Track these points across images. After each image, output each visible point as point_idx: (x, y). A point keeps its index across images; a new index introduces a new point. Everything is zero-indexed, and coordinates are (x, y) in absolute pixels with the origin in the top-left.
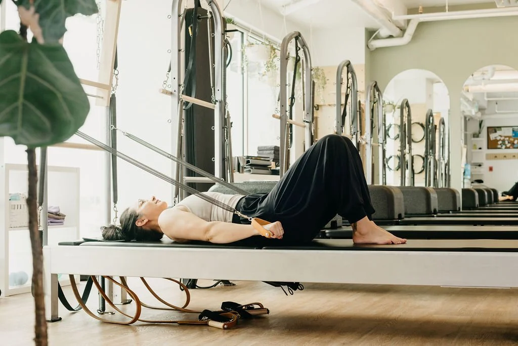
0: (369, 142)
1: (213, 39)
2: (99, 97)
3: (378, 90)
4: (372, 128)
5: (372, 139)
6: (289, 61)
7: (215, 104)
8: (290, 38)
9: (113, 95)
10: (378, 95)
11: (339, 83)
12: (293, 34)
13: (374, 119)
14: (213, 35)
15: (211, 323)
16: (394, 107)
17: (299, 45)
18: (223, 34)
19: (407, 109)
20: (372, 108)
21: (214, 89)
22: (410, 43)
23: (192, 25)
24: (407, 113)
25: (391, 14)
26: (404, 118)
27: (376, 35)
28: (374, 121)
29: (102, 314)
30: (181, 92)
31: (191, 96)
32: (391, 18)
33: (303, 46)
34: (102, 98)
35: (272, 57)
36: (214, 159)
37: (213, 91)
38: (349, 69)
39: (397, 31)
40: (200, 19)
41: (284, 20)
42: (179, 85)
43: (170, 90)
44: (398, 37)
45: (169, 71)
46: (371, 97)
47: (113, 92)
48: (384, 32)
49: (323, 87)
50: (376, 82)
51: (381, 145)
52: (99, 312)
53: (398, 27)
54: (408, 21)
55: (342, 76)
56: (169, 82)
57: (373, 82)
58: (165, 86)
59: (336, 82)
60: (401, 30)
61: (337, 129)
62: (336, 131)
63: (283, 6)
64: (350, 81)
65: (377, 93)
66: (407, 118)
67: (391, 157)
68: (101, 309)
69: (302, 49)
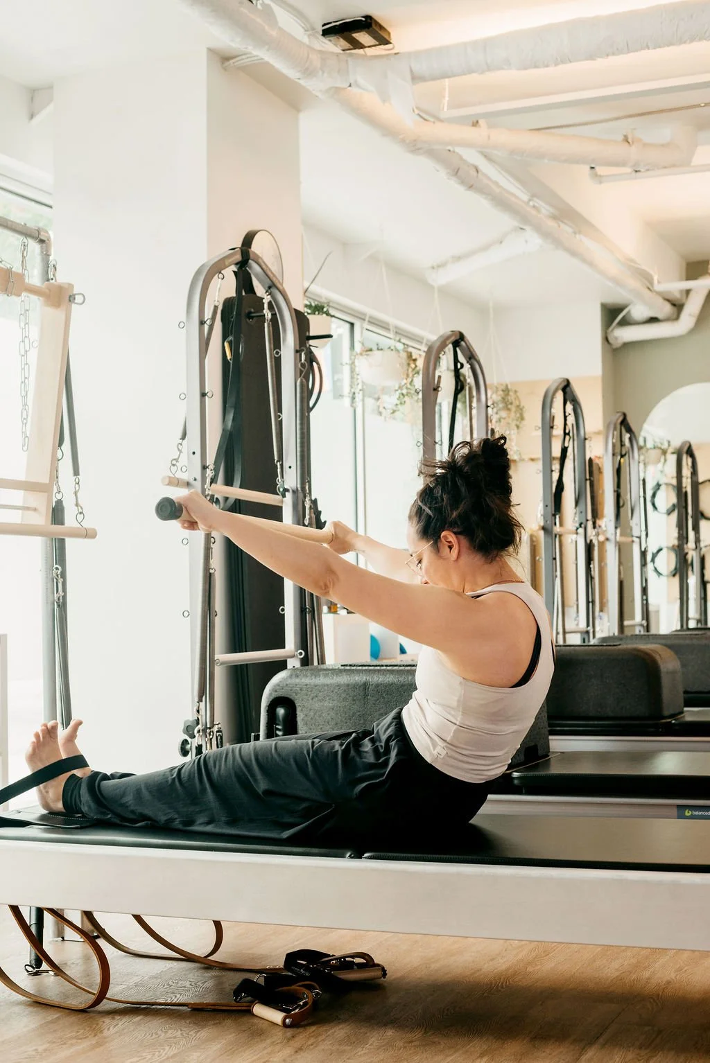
0: (612, 537)
1: (277, 362)
2: (28, 509)
3: (629, 430)
4: (618, 506)
5: (618, 531)
6: (439, 393)
7: (284, 496)
8: (443, 346)
9: (59, 502)
10: (630, 439)
11: (548, 425)
12: (448, 338)
13: (622, 491)
14: (277, 353)
15: (259, 1010)
16: (664, 452)
17: (461, 358)
18: (297, 351)
19: (690, 460)
20: (617, 466)
21: (282, 466)
22: (692, 331)
23: (231, 338)
24: (691, 470)
25: (653, 279)
26: (684, 480)
27: (624, 317)
28: (622, 494)
29: (36, 974)
30: (208, 481)
31: (232, 486)
32: (651, 283)
33: (470, 358)
34: (35, 510)
35: (411, 375)
36: (283, 610)
37: (279, 470)
38: (567, 397)
39: (666, 309)
40: (252, 318)
41: (436, 295)
42: (204, 468)
43: (185, 477)
44: (667, 320)
45: (183, 437)
46: (614, 446)
47: (59, 497)
48: (638, 311)
49: (518, 427)
50: (625, 415)
51: (637, 540)
52: (30, 969)
53: (668, 300)
54: (688, 292)
55: (553, 410)
56: (184, 460)
57: (619, 414)
58: (174, 469)
59: (540, 425)
60: (674, 305)
61: (546, 521)
62: (542, 524)
63: (433, 268)
64: (571, 420)
65: (627, 436)
66: (689, 480)
67: (660, 550)
68: (33, 962)
69: (467, 366)
